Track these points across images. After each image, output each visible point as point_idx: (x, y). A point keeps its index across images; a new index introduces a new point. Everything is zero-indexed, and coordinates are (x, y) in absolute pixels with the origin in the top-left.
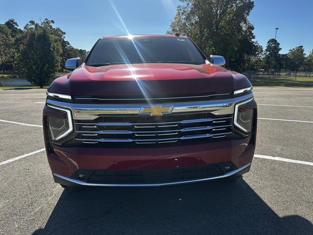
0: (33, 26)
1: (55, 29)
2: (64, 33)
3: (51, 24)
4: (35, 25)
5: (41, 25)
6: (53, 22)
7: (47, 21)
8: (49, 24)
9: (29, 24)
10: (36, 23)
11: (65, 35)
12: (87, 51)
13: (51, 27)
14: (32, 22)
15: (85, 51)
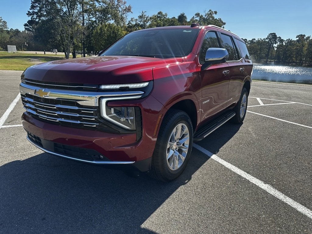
0: (198, 19)
1: (216, 19)
2: (225, 24)
3: (214, 15)
4: (199, 17)
5: (205, 17)
6: (216, 13)
7: (211, 12)
8: (212, 15)
9: (195, 16)
10: (200, 15)
11: (224, 26)
12: (248, 40)
13: (213, 18)
14: (198, 15)
15: (246, 40)
